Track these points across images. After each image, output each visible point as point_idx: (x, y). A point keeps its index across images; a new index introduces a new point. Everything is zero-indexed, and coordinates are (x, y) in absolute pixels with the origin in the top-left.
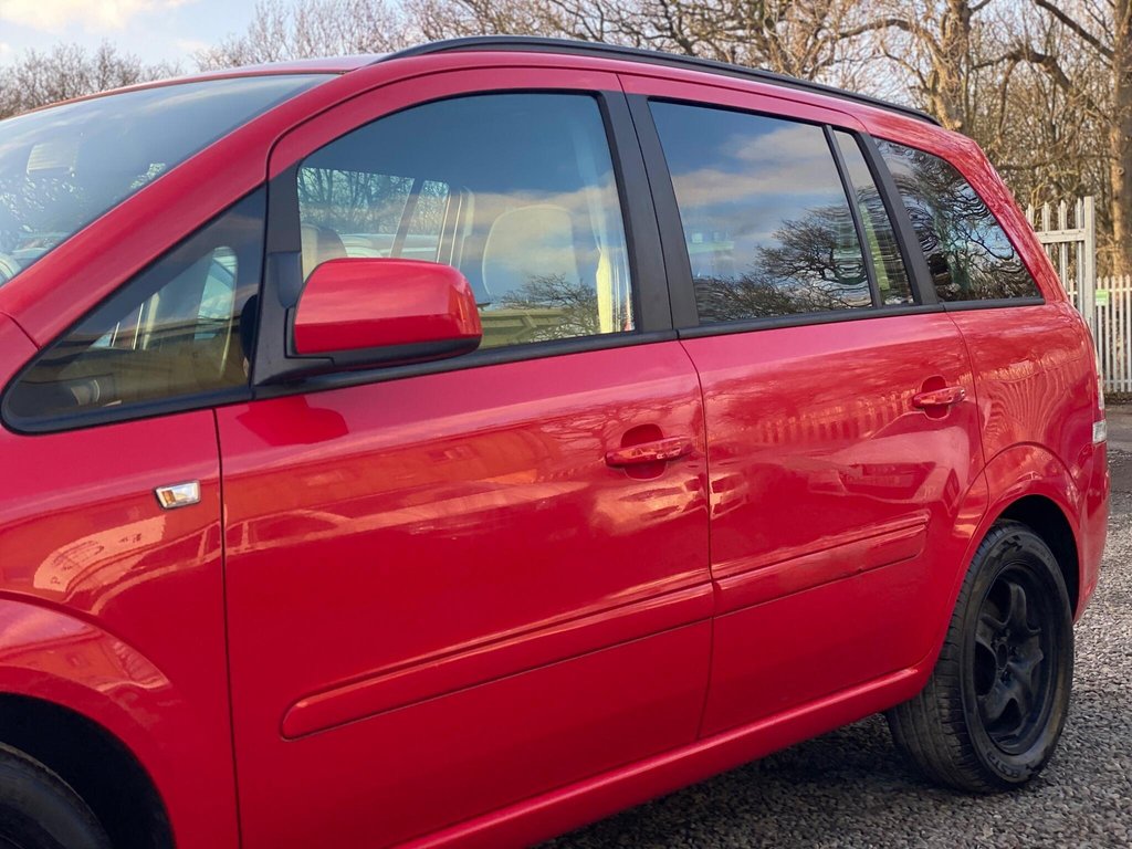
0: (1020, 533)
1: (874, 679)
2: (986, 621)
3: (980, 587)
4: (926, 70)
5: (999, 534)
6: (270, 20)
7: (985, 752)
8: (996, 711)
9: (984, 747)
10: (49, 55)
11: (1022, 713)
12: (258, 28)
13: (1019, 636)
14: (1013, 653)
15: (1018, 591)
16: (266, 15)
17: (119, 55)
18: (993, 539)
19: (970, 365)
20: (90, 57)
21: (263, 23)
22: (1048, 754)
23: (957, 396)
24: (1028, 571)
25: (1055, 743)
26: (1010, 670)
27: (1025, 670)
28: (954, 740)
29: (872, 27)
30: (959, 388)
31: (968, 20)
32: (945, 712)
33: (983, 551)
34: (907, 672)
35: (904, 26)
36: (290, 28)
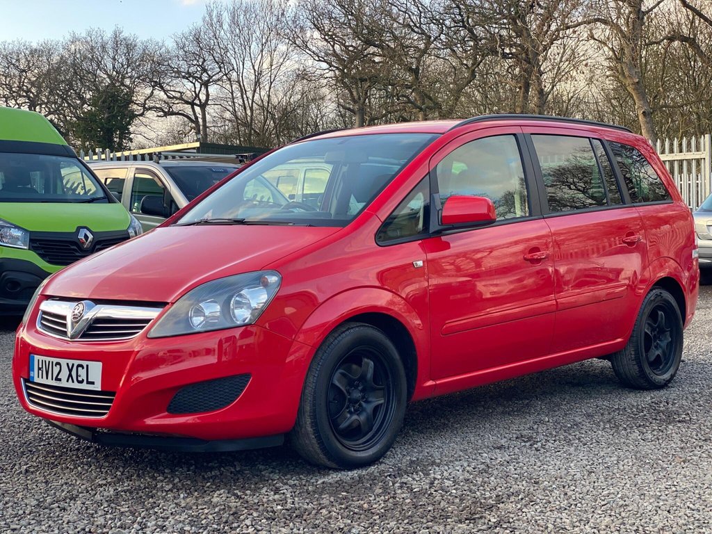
0: (662, 291)
1: (607, 341)
2: (649, 324)
3: (648, 311)
4: (617, 48)
5: (654, 291)
6: (214, 14)
7: (648, 372)
8: (652, 358)
9: (648, 370)
10: (84, 35)
11: (663, 360)
12: (207, 19)
13: (662, 332)
14: (659, 338)
15: (661, 314)
16: (212, 10)
17: (125, 34)
18: (652, 293)
19: (643, 227)
20: (108, 35)
21: (211, 16)
22: (672, 376)
23: (639, 238)
24: (666, 307)
25: (675, 373)
26: (657, 343)
27: (664, 344)
28: (636, 367)
29: (585, 23)
30: (639, 237)
31: (643, 18)
32: (633, 356)
33: (648, 297)
34: (619, 340)
35: (605, 22)
36: (226, 18)
